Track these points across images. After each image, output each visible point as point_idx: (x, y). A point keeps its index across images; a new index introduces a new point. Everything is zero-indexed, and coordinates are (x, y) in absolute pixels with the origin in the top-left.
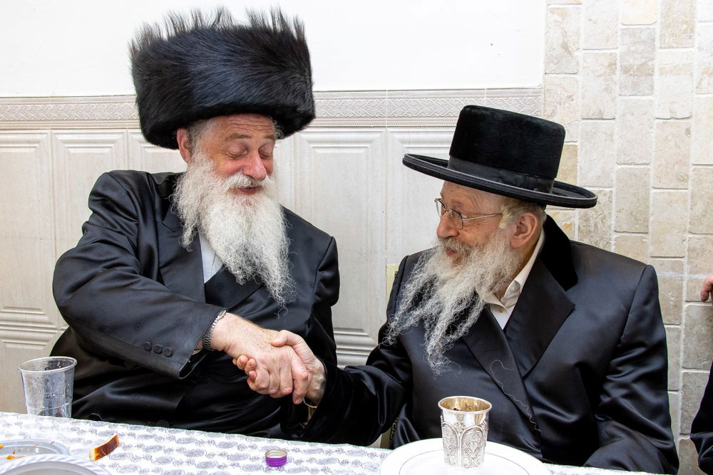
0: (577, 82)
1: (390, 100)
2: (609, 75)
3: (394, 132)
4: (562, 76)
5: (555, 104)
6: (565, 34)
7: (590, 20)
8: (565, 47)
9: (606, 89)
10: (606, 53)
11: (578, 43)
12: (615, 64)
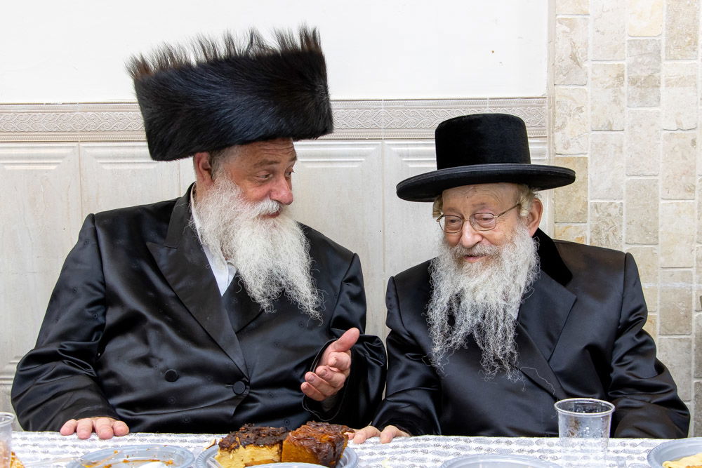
0: (586, 93)
1: (386, 110)
2: (617, 87)
3: (393, 145)
4: (572, 87)
5: (565, 116)
6: (573, 45)
7: (598, 31)
8: (574, 57)
9: (615, 101)
10: (614, 64)
11: (587, 54)
12: (623, 76)
